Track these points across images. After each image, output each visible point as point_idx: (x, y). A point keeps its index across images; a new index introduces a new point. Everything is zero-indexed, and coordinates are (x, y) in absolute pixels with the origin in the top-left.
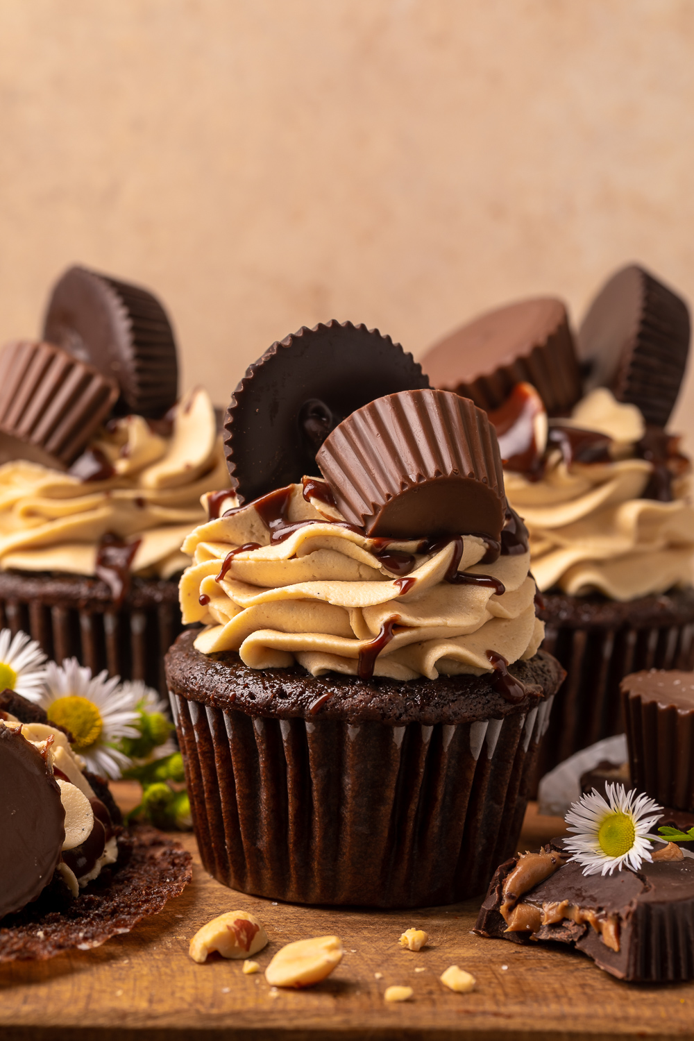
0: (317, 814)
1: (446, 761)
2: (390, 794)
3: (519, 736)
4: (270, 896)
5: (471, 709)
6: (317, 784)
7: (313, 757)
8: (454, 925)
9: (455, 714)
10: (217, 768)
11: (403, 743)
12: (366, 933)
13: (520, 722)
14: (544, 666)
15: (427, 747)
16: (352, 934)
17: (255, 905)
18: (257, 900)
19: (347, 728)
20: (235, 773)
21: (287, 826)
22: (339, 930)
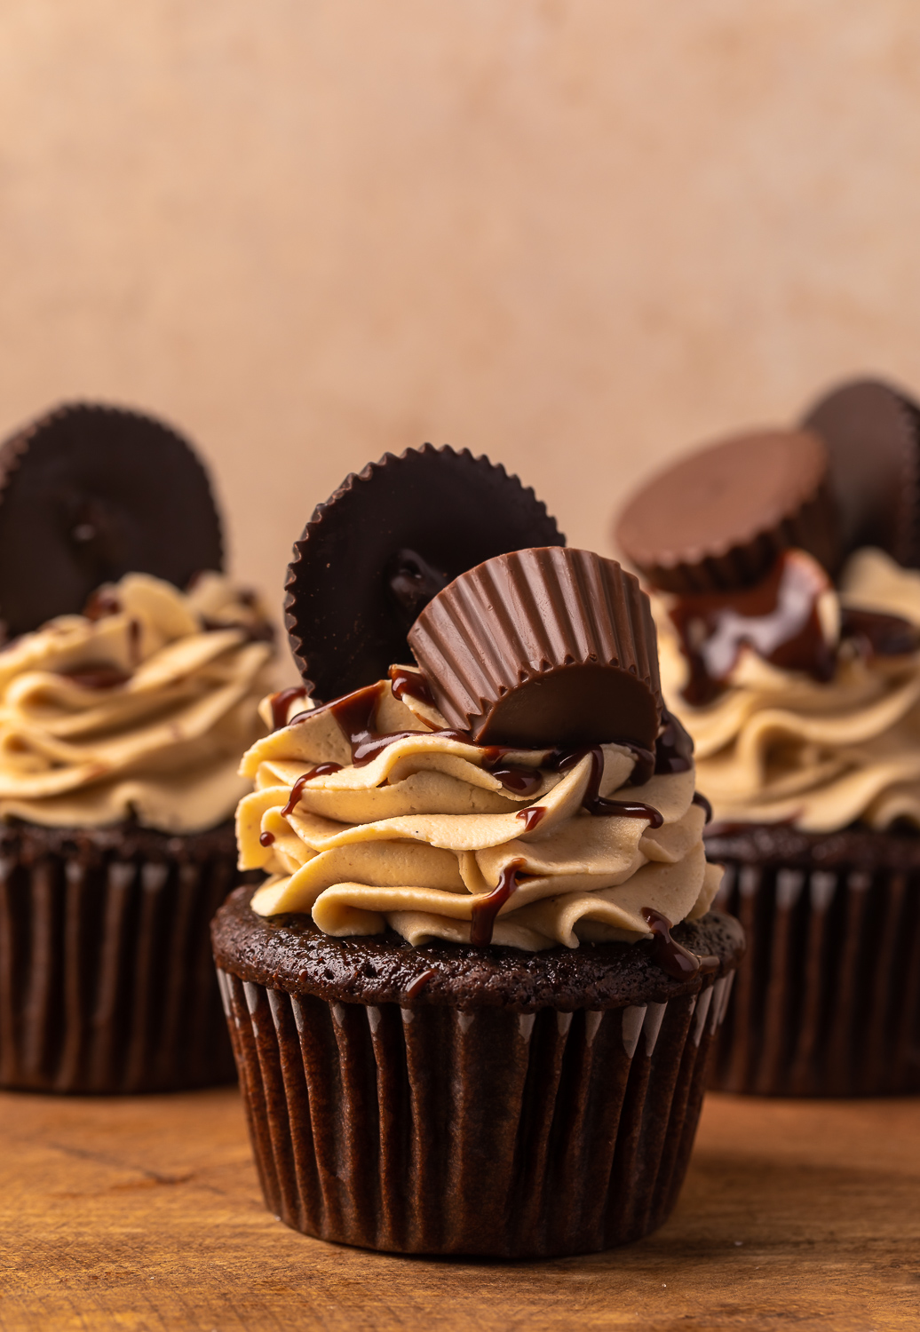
0: (417, 1132)
1: (590, 1059)
2: (515, 1104)
3: (688, 1024)
4: (356, 1244)
5: (623, 990)
6: (417, 1092)
7: (412, 1056)
8: (603, 1281)
9: (603, 995)
10: (283, 1071)
11: (533, 1036)
12: (485, 1293)
13: (689, 1007)
14: (721, 930)
15: (564, 1041)
16: (466, 1294)
17: (336, 1257)
18: (338, 1250)
19: (457, 1017)
20: (307, 1077)
21: (379, 1149)
22: (449, 1289)
